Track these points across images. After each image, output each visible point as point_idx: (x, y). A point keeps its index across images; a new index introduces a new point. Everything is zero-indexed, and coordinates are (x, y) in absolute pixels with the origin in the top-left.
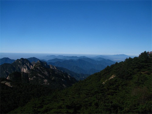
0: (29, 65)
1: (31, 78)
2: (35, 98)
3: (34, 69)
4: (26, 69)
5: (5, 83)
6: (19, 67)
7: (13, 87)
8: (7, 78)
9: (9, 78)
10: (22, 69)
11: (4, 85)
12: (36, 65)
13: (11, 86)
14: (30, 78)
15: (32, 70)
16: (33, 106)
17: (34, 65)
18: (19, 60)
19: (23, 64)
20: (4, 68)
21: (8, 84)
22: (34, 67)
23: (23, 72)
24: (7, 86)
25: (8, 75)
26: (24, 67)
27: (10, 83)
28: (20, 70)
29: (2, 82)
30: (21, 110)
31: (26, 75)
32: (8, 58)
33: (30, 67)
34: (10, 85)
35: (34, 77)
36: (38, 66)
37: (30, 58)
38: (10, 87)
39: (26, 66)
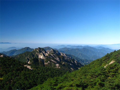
0: (44, 53)
1: (46, 63)
2: (50, 78)
3: (49, 56)
4: (42, 56)
5: (27, 66)
6: (37, 55)
7: (33, 70)
8: (28, 63)
9: (29, 62)
10: (39, 56)
11: (26, 67)
12: (50, 52)
13: (32, 68)
14: (45, 63)
15: (47, 57)
16: (49, 84)
17: (48, 53)
18: (37, 49)
19: (40, 52)
20: (26, 55)
21: (29, 67)
22: (48, 54)
23: (40, 58)
24: (28, 69)
25: (28, 60)
26: (41, 55)
27: (31, 67)
28: (38, 56)
29: (25, 66)
30: (41, 87)
31: (42, 61)
32: (29, 47)
33: (45, 54)
34: (30, 68)
35: (49, 62)
36: (52, 54)
38: (30, 69)
39: (42, 54)
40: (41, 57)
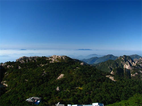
0: (131, 62)
1: (133, 75)
2: (138, 94)
3: (137, 66)
4: (128, 65)
5: (109, 77)
6: (121, 64)
7: (116, 81)
8: (111, 73)
9: (112, 73)
10: (125, 65)
11: (108, 78)
12: (138, 62)
13: (115, 80)
14: (131, 75)
15: (134, 67)
16: (136, 101)
17: (136, 62)
18: (122, 57)
19: (126, 61)
20: (108, 64)
21: (112, 78)
22: (136, 64)
23: (126, 69)
24: (111, 80)
25: (111, 70)
26: (126, 64)
27: (114, 78)
28: (123, 66)
29: (107, 76)
30: (126, 104)
31: (128, 71)
32: (112, 55)
33: (132, 63)
34: (113, 79)
35: (136, 73)
36: (140, 63)
37: (132, 55)
38: (113, 81)
39: (128, 63)
40: (127, 67)
